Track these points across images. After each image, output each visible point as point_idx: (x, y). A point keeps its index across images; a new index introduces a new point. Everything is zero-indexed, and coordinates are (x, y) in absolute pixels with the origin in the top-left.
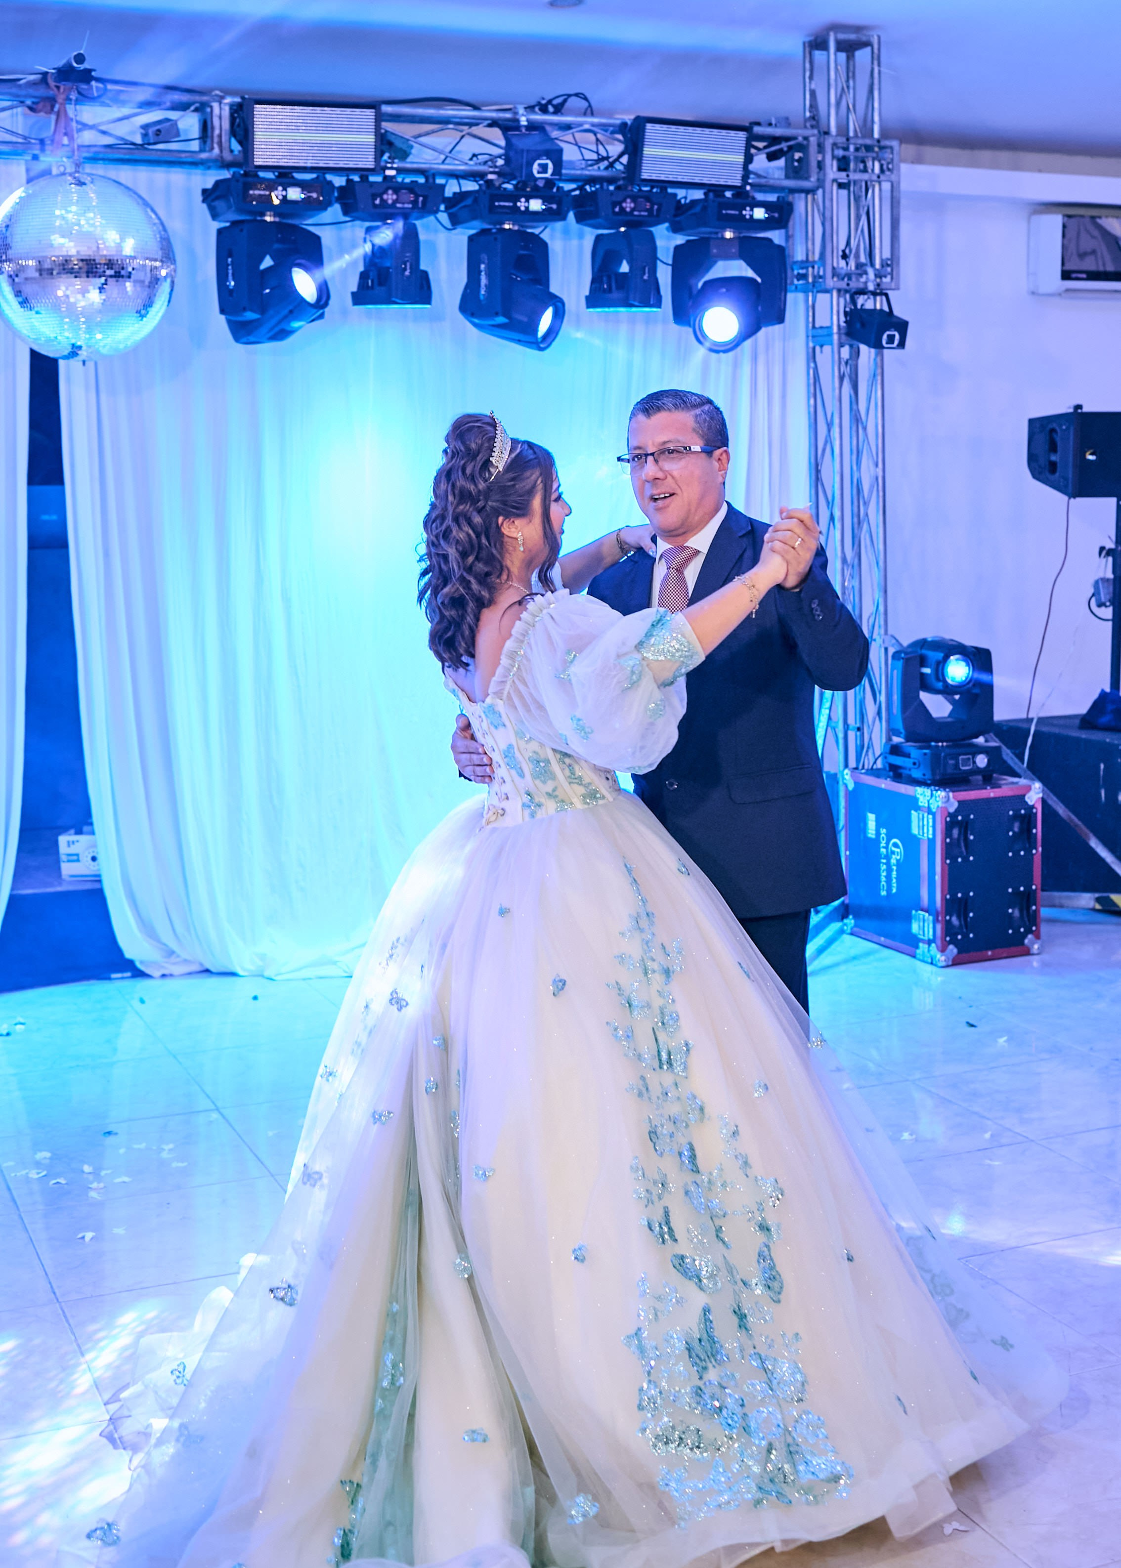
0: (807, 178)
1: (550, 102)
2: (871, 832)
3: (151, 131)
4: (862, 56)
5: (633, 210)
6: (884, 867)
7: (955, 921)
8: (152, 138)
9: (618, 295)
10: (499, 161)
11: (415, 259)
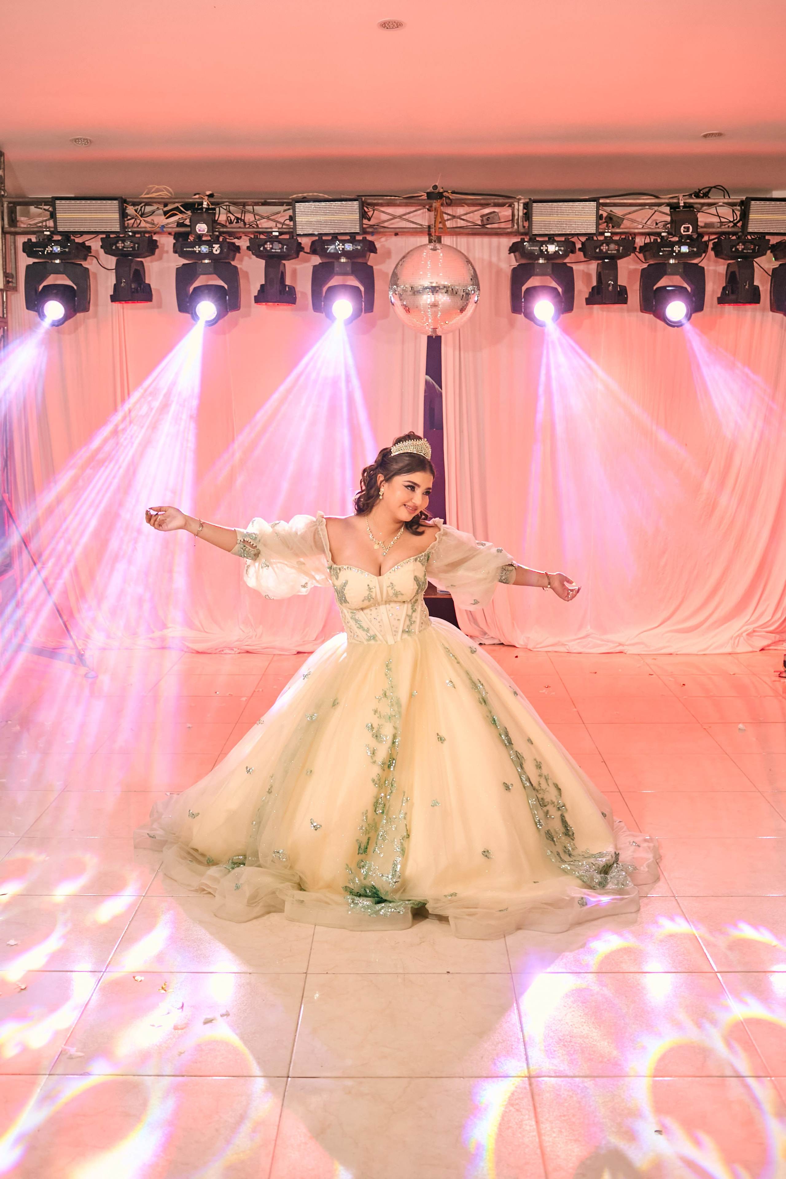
1: (701, 192)
3: (485, 218)
5: (743, 249)
8: (485, 222)
9: (733, 297)
10: (669, 225)
11: (616, 280)
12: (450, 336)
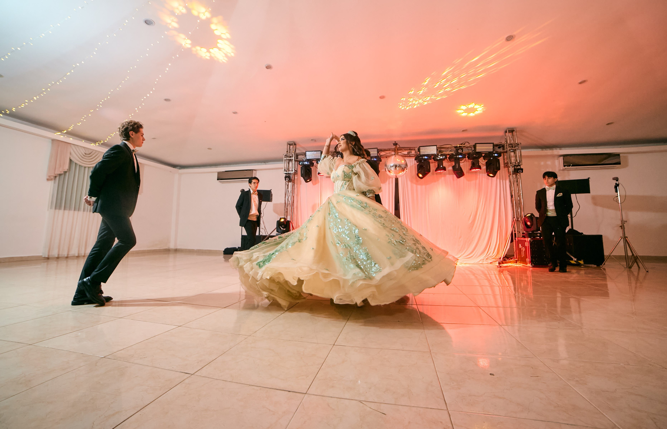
0: (505, 150)
1: (463, 143)
2: (520, 247)
4: (514, 132)
5: (475, 156)
6: (522, 252)
7: (533, 260)
8: (408, 153)
9: (473, 168)
10: (456, 152)
11: (442, 165)
12: (400, 178)
